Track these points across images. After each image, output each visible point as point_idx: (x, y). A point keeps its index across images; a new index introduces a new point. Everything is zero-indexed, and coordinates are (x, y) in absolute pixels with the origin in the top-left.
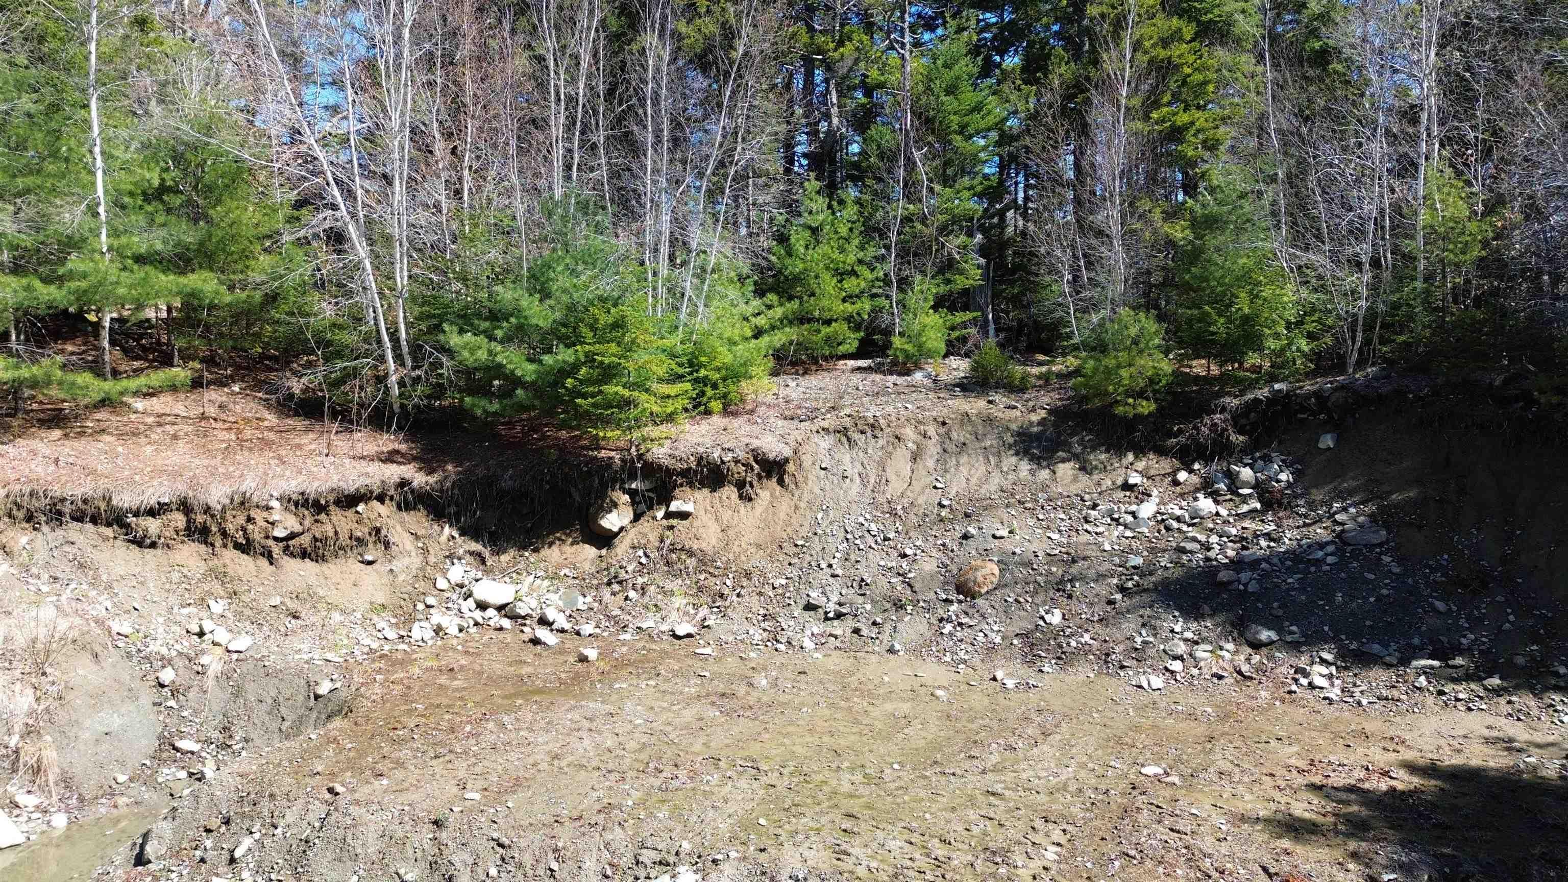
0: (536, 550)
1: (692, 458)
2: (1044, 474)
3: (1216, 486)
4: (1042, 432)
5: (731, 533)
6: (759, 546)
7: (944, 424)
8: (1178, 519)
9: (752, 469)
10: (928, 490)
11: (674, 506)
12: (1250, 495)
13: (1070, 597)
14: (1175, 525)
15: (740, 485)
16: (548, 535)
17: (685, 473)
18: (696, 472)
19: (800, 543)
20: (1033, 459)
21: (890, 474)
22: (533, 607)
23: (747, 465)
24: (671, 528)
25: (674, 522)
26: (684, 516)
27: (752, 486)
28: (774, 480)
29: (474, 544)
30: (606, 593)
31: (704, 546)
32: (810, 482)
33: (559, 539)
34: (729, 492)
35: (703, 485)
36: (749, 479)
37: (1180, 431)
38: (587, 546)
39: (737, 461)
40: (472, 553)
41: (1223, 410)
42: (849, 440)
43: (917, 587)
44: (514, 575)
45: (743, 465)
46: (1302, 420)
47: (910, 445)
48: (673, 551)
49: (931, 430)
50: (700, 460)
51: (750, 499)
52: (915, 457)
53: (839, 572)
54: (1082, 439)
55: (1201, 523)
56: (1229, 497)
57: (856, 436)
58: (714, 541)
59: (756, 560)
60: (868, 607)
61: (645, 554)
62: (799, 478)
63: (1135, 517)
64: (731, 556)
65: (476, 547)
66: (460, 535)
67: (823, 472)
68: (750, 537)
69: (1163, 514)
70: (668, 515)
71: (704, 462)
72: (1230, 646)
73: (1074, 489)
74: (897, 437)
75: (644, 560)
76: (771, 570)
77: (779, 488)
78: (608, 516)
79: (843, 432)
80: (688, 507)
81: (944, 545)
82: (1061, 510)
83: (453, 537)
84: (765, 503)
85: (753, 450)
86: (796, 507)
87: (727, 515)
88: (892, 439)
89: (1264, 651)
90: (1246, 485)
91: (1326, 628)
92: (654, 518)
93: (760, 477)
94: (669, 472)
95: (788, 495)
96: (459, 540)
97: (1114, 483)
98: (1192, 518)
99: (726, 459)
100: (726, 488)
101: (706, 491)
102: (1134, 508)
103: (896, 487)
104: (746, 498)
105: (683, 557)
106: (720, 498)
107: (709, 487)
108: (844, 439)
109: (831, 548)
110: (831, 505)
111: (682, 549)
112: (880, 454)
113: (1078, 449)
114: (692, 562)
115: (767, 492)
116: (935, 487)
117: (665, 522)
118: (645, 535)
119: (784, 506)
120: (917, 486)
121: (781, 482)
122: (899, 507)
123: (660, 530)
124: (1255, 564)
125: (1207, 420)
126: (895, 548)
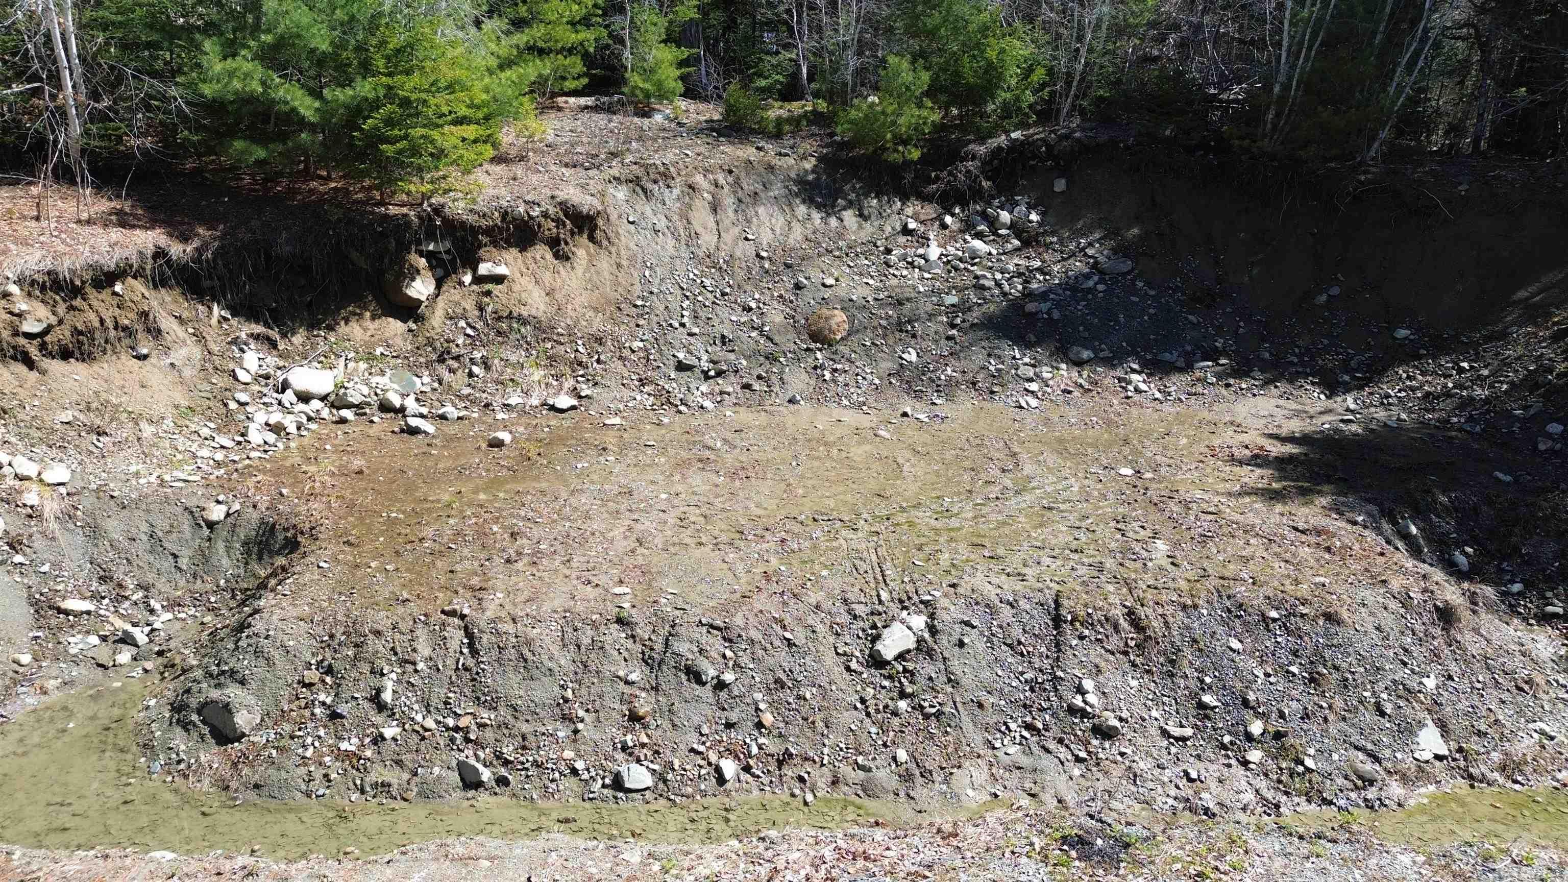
0: (330, 328)
1: (497, 214)
2: (833, 222)
3: (979, 228)
4: (818, 179)
5: (558, 296)
6: (596, 309)
7: (730, 172)
8: (961, 260)
9: (564, 225)
10: (740, 243)
11: (484, 269)
12: (1008, 235)
13: (914, 336)
14: (962, 266)
15: (554, 243)
16: (338, 310)
17: (488, 231)
18: (501, 229)
19: (639, 303)
20: (819, 207)
21: (697, 226)
22: (366, 393)
23: (557, 221)
24: (488, 293)
25: (489, 286)
26: (499, 279)
27: (566, 243)
28: (585, 236)
29: (253, 326)
30: (442, 370)
31: (534, 312)
32: (623, 238)
33: (355, 314)
34: (541, 251)
35: (510, 245)
36: (562, 236)
37: (938, 178)
38: (391, 320)
39: (545, 215)
40: (257, 337)
41: (974, 158)
42: (644, 190)
43: (777, 339)
44: (322, 358)
45: (553, 220)
46: (1032, 167)
47: (706, 195)
48: (499, 319)
49: (721, 178)
50: (504, 215)
51: (568, 259)
52: (715, 208)
53: (696, 330)
54: (854, 187)
55: (980, 263)
56: (992, 238)
57: (649, 186)
58: (542, 307)
59: (598, 324)
60: (744, 362)
61: (468, 324)
62: (611, 235)
63: (927, 261)
64: (569, 322)
65: (259, 329)
66: (233, 316)
67: (632, 227)
68: (582, 299)
69: (947, 256)
70: (478, 280)
71: (509, 218)
72: (1064, 366)
73: (864, 236)
74: (690, 187)
75: (469, 331)
76: (622, 332)
77: (591, 245)
78: (414, 284)
79: (635, 181)
80: (502, 270)
81: (781, 296)
82: (863, 257)
83: (226, 319)
84: (584, 262)
85: (560, 204)
86: (619, 266)
87: (547, 277)
88: (686, 189)
89: (1086, 367)
90: (1004, 226)
91: (1124, 344)
92: (461, 283)
93: (572, 234)
94: (474, 231)
95: (603, 255)
96: (234, 322)
97: (893, 229)
98: (973, 258)
99: (534, 214)
100: (538, 247)
101: (514, 251)
102: (921, 251)
103: (708, 240)
104: (563, 257)
105: (515, 325)
106: (534, 258)
107: (516, 246)
108: (638, 189)
109: (674, 306)
110: (654, 261)
111: (510, 316)
112: (678, 205)
113: (853, 196)
114: (527, 330)
115: (581, 250)
116: (746, 239)
117: (475, 287)
118: (458, 304)
119: (605, 264)
120: (727, 237)
121: (592, 238)
122: (721, 261)
123: (473, 297)
124: (1043, 296)
125: (960, 167)
126: (736, 302)
